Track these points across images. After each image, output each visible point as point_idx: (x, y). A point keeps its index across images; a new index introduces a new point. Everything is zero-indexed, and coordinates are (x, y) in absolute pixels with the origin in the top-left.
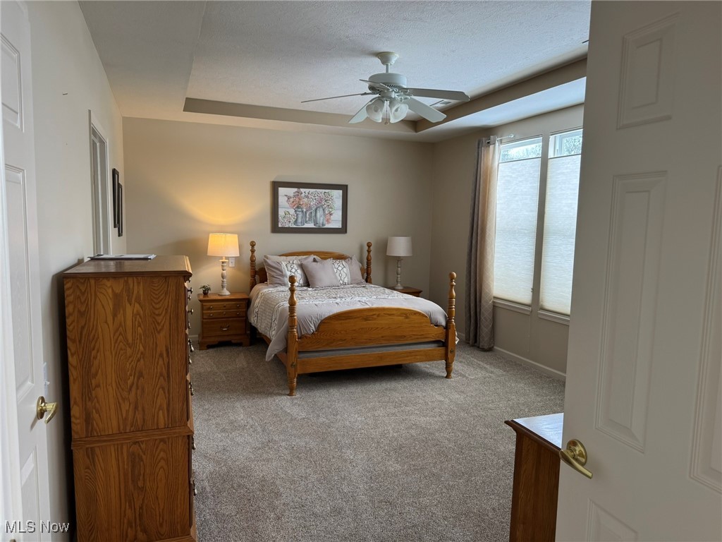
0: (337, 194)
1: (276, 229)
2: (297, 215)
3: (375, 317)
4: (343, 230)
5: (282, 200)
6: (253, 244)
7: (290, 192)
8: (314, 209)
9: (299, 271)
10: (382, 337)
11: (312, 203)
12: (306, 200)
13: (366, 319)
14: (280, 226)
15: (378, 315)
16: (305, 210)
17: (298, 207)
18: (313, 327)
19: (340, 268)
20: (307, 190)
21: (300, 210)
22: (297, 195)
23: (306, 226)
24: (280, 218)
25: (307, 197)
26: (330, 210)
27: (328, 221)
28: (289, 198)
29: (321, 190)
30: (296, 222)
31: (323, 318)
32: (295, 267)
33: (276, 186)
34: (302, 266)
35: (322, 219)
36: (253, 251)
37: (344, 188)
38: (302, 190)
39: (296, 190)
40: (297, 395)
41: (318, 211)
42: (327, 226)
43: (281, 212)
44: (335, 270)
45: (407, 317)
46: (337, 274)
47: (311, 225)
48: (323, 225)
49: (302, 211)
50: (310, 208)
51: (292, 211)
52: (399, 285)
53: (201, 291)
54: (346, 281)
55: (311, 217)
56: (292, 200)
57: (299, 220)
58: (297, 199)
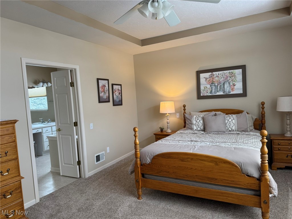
0: (238, 72)
1: (200, 97)
2: (212, 88)
3: (189, 160)
4: (244, 94)
5: (202, 81)
6: (184, 106)
7: (207, 75)
8: (222, 83)
9: (201, 121)
11: (221, 80)
12: (217, 78)
14: (202, 95)
16: (216, 85)
17: (212, 83)
18: (149, 160)
19: (230, 120)
20: (217, 73)
21: (213, 85)
22: (211, 76)
23: (218, 94)
24: (201, 91)
25: (218, 77)
26: (234, 82)
27: (233, 90)
28: (206, 79)
29: (226, 71)
30: (211, 92)
31: (155, 155)
32: (200, 119)
33: (198, 73)
34: (203, 119)
35: (228, 88)
36: (184, 110)
37: (243, 68)
38: (214, 73)
39: (210, 73)
41: (225, 84)
42: (232, 93)
43: (202, 88)
44: (226, 121)
46: (227, 124)
47: (221, 93)
48: (229, 92)
49: (215, 85)
50: (220, 83)
51: (208, 86)
55: (220, 88)
56: (208, 80)
57: (213, 91)
58: (211, 79)
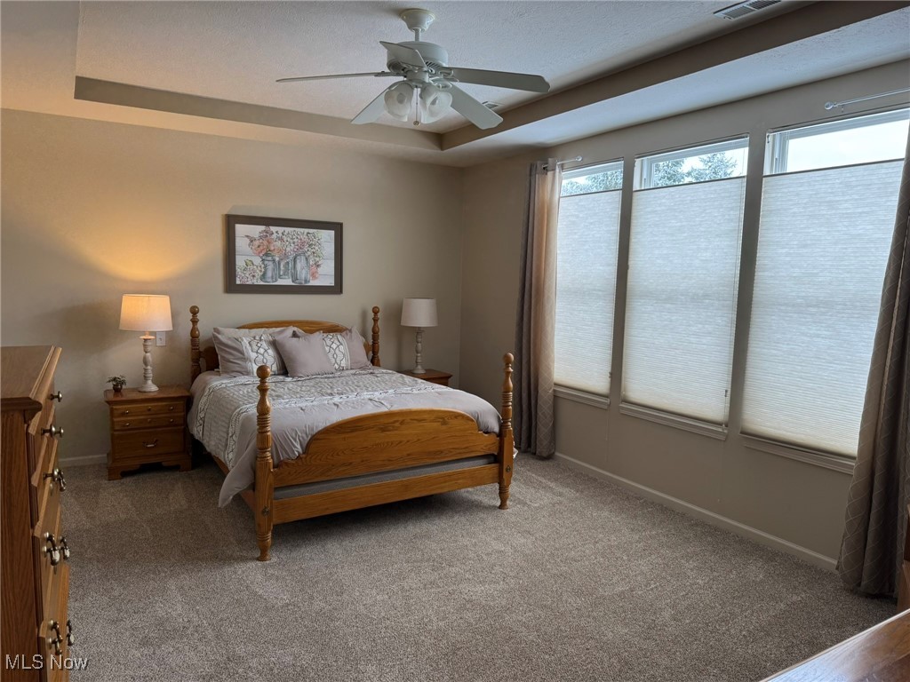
0: (327, 236)
1: (232, 285)
2: (265, 266)
3: (397, 424)
4: (337, 288)
5: (241, 243)
6: (194, 311)
7: (256, 230)
8: (291, 257)
9: (271, 352)
10: (408, 455)
11: (288, 249)
12: (278, 243)
13: (383, 430)
14: (238, 282)
15: (402, 423)
16: (277, 259)
17: (267, 255)
18: (299, 447)
19: (334, 346)
20: (281, 229)
21: (270, 258)
22: (265, 236)
23: (280, 282)
24: (238, 270)
25: (281, 239)
26: (317, 259)
27: (314, 276)
28: (252, 240)
29: (302, 230)
30: (263, 276)
31: (315, 431)
32: (265, 345)
33: (231, 221)
34: (274, 344)
35: (304, 272)
36: (195, 321)
37: (338, 228)
38: (273, 229)
39: (262, 228)
40: (274, 558)
41: (298, 261)
42: (313, 283)
43: (240, 262)
44: (327, 349)
45: (444, 423)
46: (330, 355)
47: (288, 282)
48: (306, 281)
49: (274, 261)
50: (286, 256)
51: (257, 261)
52: (419, 367)
53: (110, 386)
54: (343, 364)
55: (287, 269)
56: (257, 243)
57: (269, 274)
58: (265, 243)
